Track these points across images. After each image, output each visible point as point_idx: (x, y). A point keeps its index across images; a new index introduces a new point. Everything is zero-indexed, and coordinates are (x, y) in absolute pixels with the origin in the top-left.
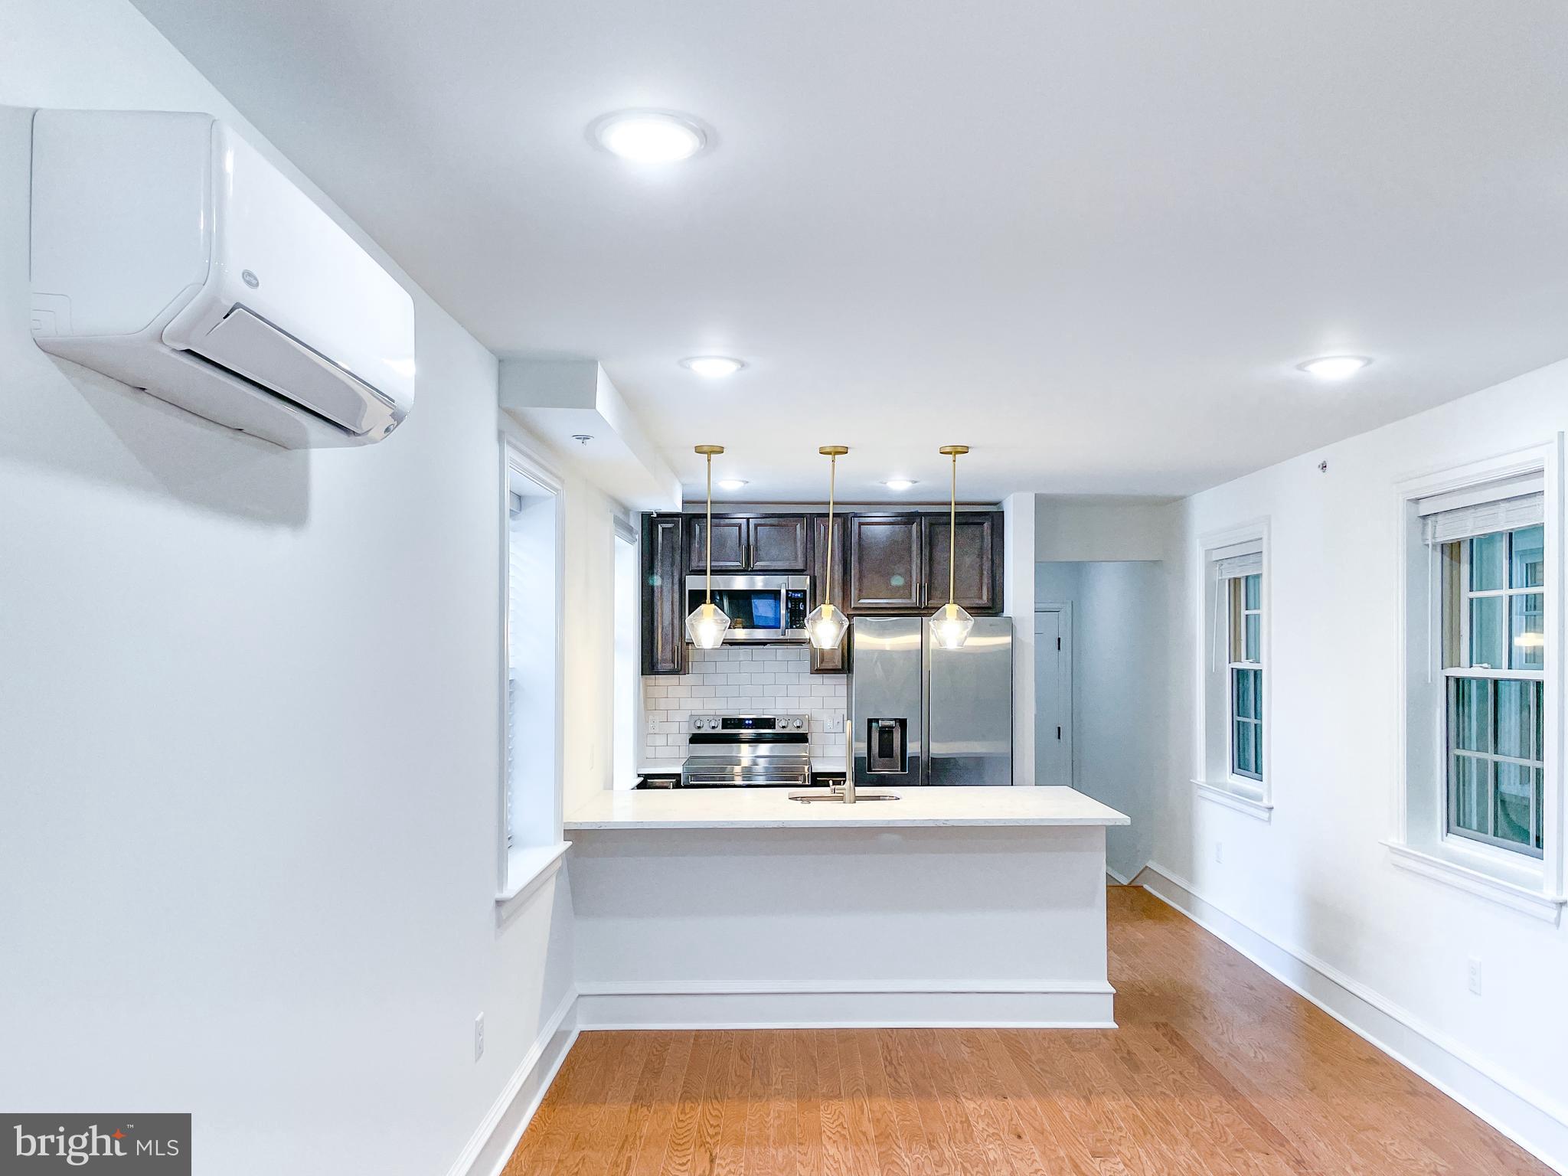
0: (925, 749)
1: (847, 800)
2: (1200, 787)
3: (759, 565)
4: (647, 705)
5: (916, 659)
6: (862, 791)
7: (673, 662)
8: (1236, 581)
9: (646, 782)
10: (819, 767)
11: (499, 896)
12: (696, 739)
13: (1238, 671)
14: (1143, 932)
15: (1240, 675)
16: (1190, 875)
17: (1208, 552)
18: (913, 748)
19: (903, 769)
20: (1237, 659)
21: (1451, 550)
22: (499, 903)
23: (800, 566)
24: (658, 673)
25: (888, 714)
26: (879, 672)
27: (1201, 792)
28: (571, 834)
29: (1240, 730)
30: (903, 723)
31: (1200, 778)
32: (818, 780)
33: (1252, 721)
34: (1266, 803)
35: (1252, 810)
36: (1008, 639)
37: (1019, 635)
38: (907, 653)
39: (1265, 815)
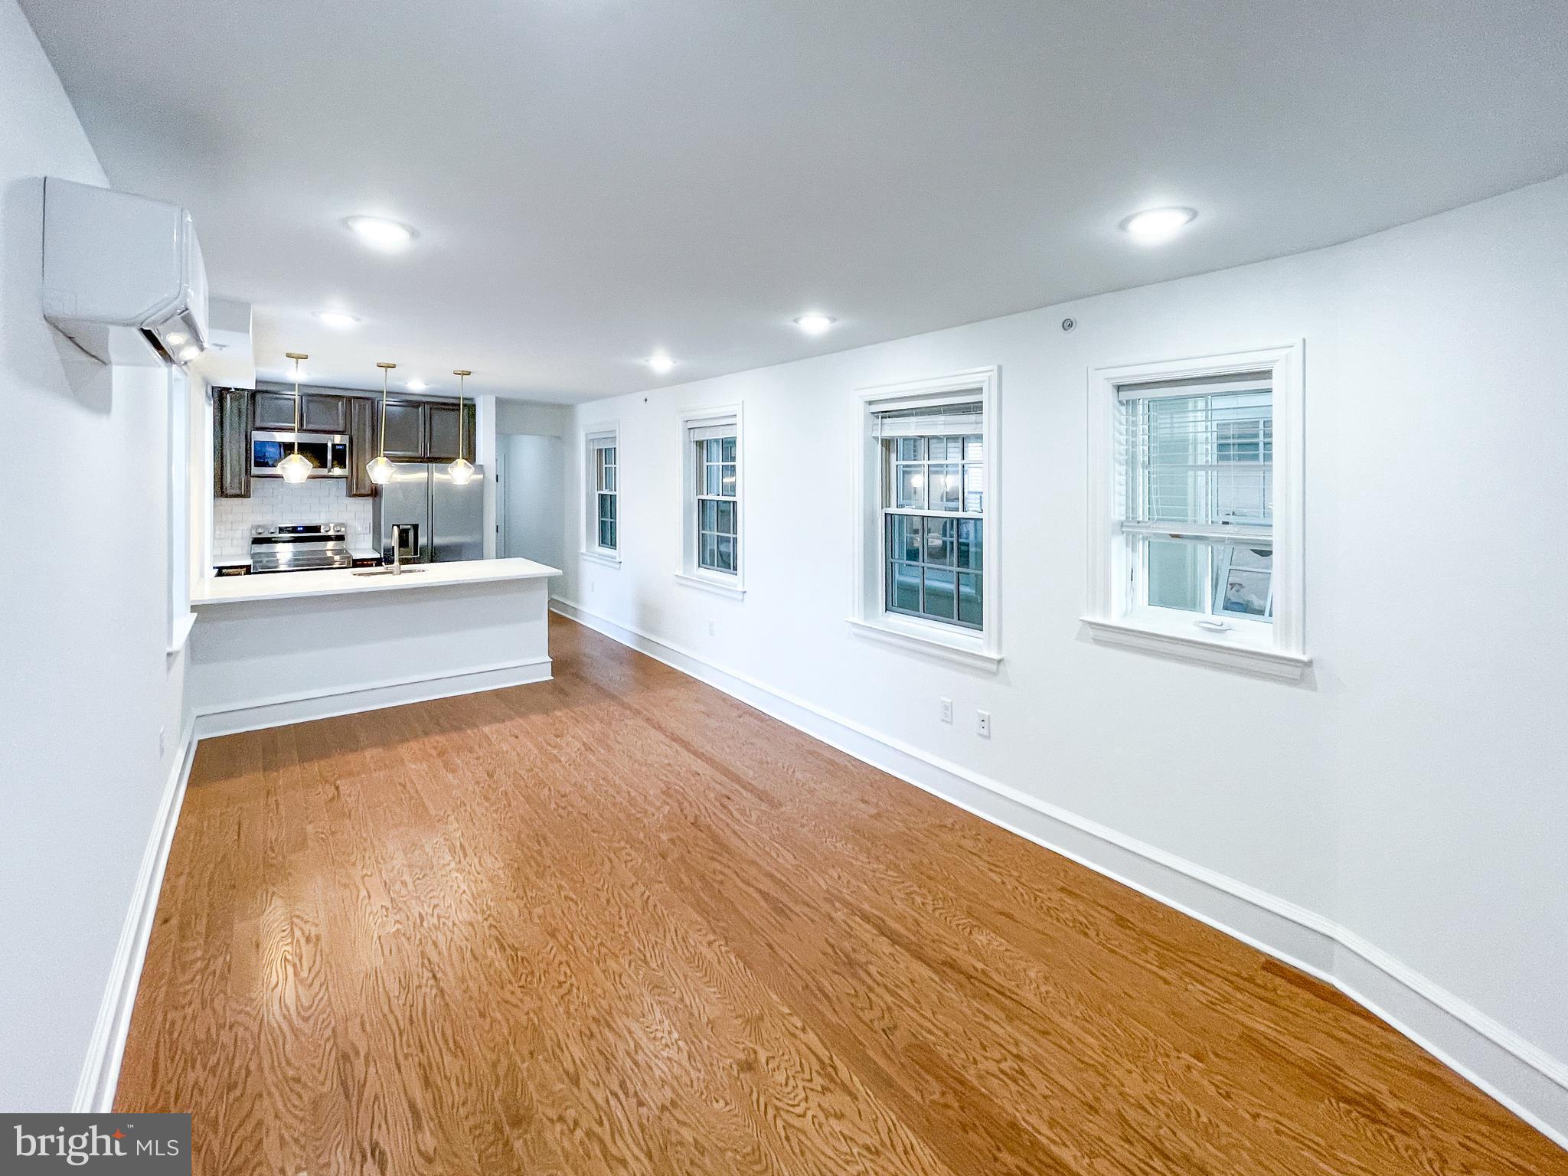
0: (430, 542)
1: (395, 572)
2: (583, 554)
3: (311, 427)
4: (218, 518)
5: (424, 490)
6: (405, 567)
7: (240, 489)
8: (601, 450)
9: (221, 572)
10: (357, 556)
11: (169, 650)
12: (257, 541)
13: (602, 495)
14: (562, 630)
15: (602, 497)
16: (576, 600)
17: (587, 435)
18: (422, 541)
19: (415, 553)
20: (601, 489)
21: (700, 444)
22: (169, 654)
23: (341, 429)
24: (227, 496)
25: (407, 521)
26: (400, 496)
27: (583, 557)
28: (194, 608)
29: (603, 524)
30: (416, 527)
31: (583, 550)
32: (358, 563)
33: (609, 520)
34: (618, 560)
35: (610, 564)
36: (481, 476)
37: (487, 475)
38: (418, 484)
39: (618, 566)
